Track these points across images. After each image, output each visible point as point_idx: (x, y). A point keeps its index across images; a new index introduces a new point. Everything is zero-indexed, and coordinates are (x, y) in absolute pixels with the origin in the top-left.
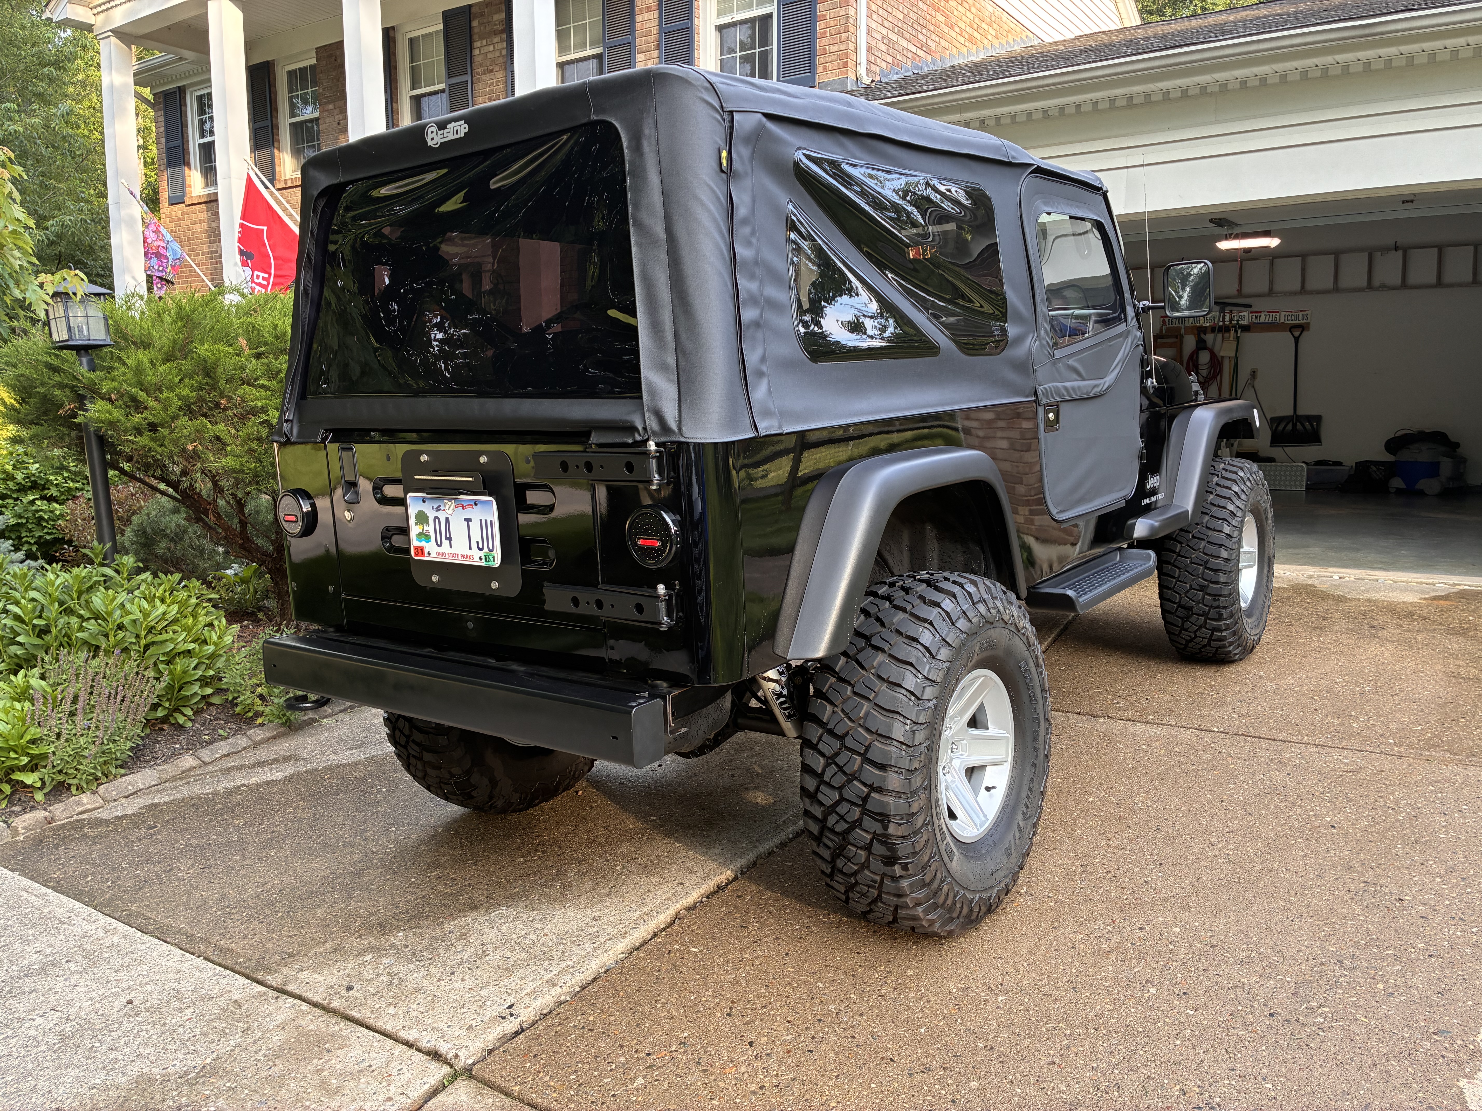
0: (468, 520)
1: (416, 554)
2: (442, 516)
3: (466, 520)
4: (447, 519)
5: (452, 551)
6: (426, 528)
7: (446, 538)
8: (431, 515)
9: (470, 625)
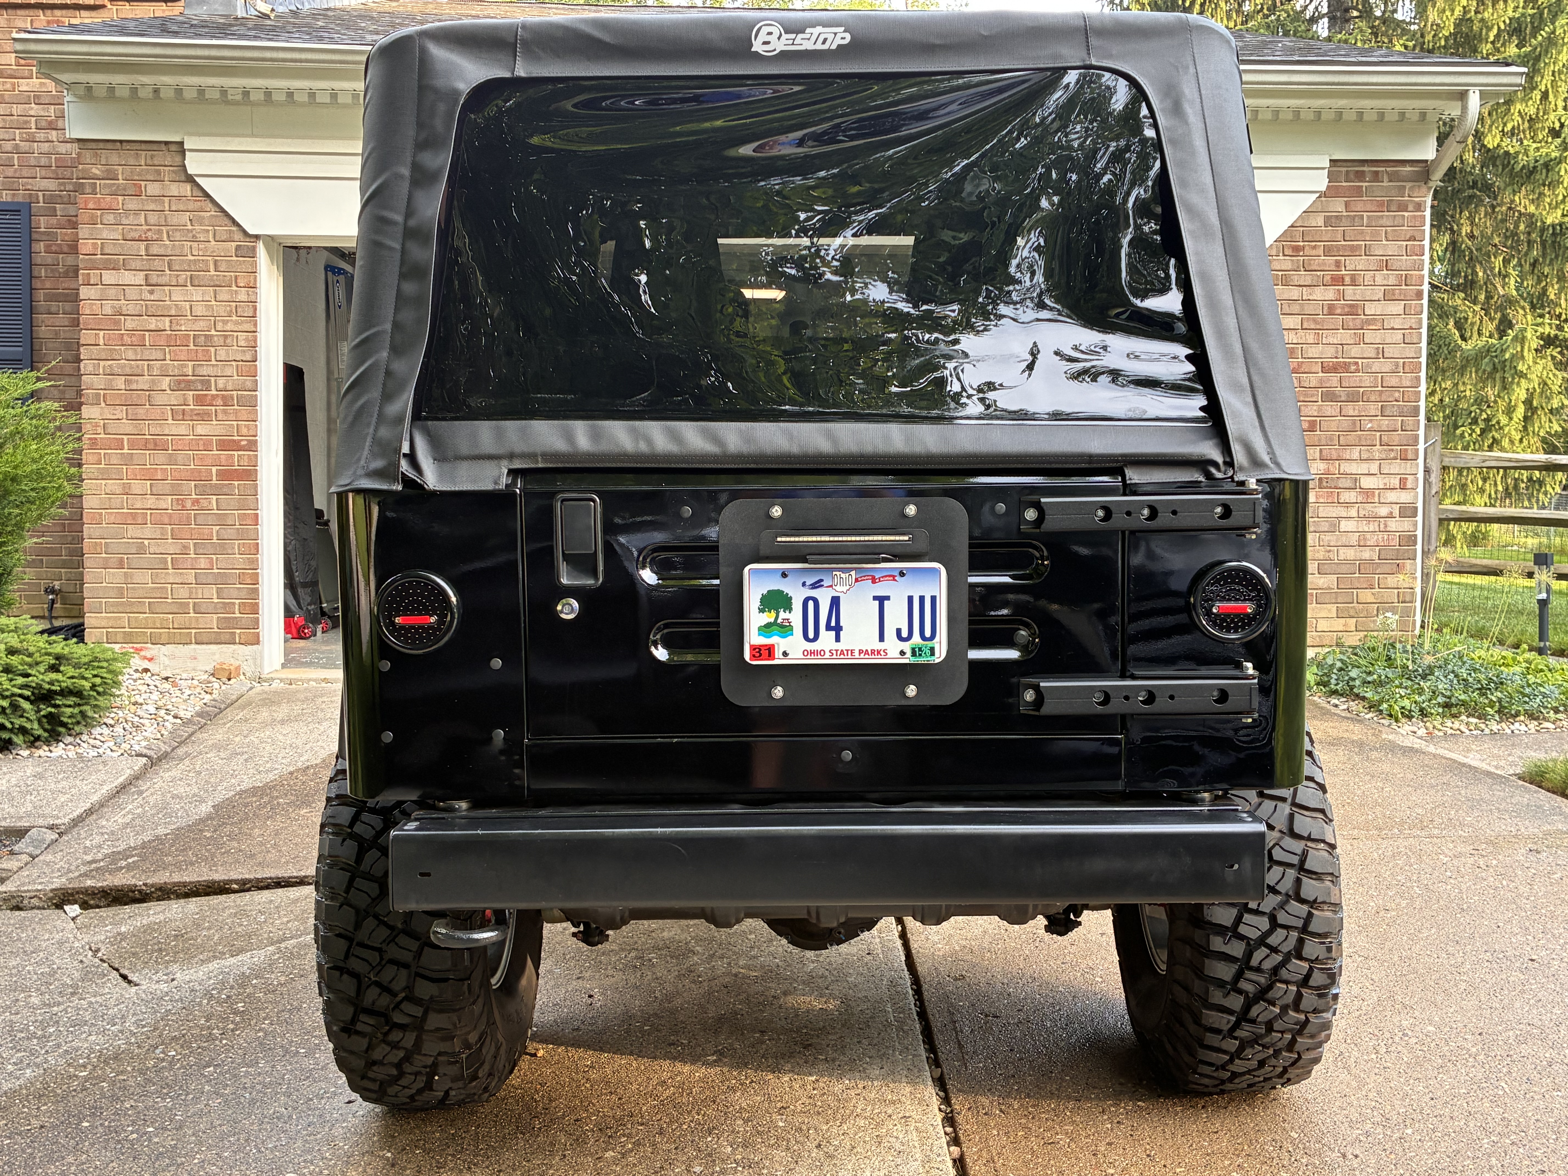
0: (881, 600)
1: (753, 657)
2: (824, 597)
3: (875, 598)
4: (835, 602)
5: (840, 646)
6: (783, 615)
7: (829, 628)
8: (798, 595)
9: (847, 755)
